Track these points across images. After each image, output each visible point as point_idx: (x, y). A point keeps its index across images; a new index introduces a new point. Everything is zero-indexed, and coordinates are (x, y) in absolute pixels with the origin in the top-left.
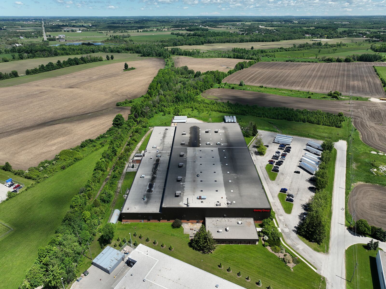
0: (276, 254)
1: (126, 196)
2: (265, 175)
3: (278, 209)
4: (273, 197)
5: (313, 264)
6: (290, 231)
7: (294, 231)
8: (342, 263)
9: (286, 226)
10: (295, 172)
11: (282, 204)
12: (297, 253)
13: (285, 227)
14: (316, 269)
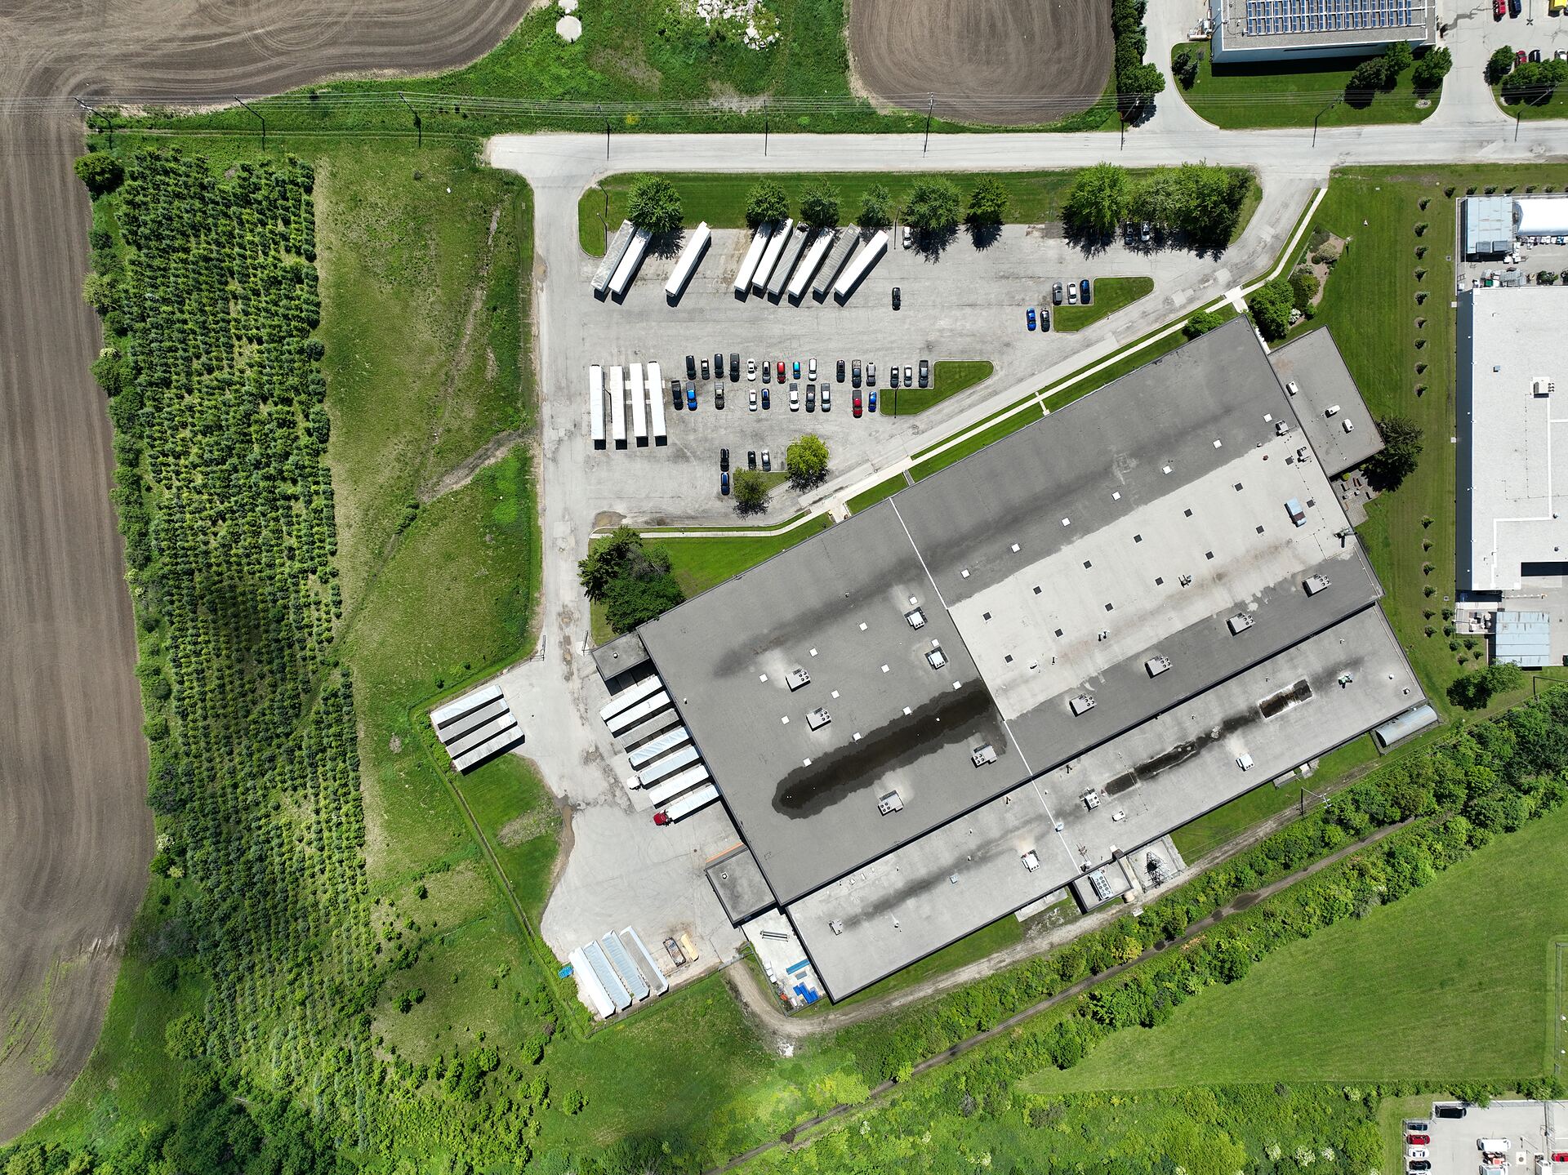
0: (1323, 283)
1: (1304, 768)
2: (969, 401)
3: (1145, 315)
4: (1088, 346)
5: (1306, 199)
6: (1224, 266)
7: (1216, 258)
8: (1270, 136)
9: (1208, 281)
10: (896, 307)
11: (1113, 311)
12: (1292, 236)
13: (1211, 281)
14: (1318, 191)
